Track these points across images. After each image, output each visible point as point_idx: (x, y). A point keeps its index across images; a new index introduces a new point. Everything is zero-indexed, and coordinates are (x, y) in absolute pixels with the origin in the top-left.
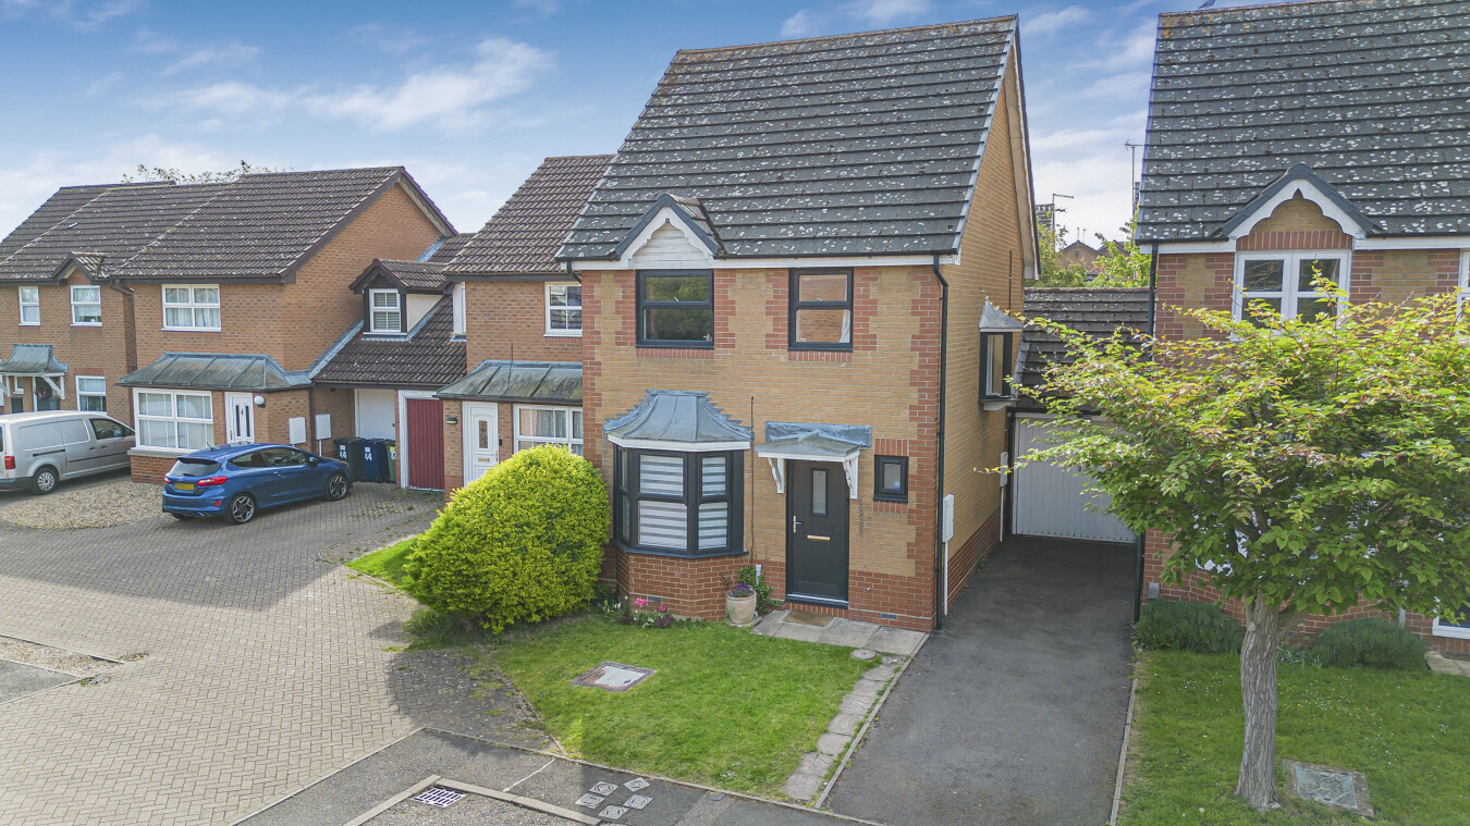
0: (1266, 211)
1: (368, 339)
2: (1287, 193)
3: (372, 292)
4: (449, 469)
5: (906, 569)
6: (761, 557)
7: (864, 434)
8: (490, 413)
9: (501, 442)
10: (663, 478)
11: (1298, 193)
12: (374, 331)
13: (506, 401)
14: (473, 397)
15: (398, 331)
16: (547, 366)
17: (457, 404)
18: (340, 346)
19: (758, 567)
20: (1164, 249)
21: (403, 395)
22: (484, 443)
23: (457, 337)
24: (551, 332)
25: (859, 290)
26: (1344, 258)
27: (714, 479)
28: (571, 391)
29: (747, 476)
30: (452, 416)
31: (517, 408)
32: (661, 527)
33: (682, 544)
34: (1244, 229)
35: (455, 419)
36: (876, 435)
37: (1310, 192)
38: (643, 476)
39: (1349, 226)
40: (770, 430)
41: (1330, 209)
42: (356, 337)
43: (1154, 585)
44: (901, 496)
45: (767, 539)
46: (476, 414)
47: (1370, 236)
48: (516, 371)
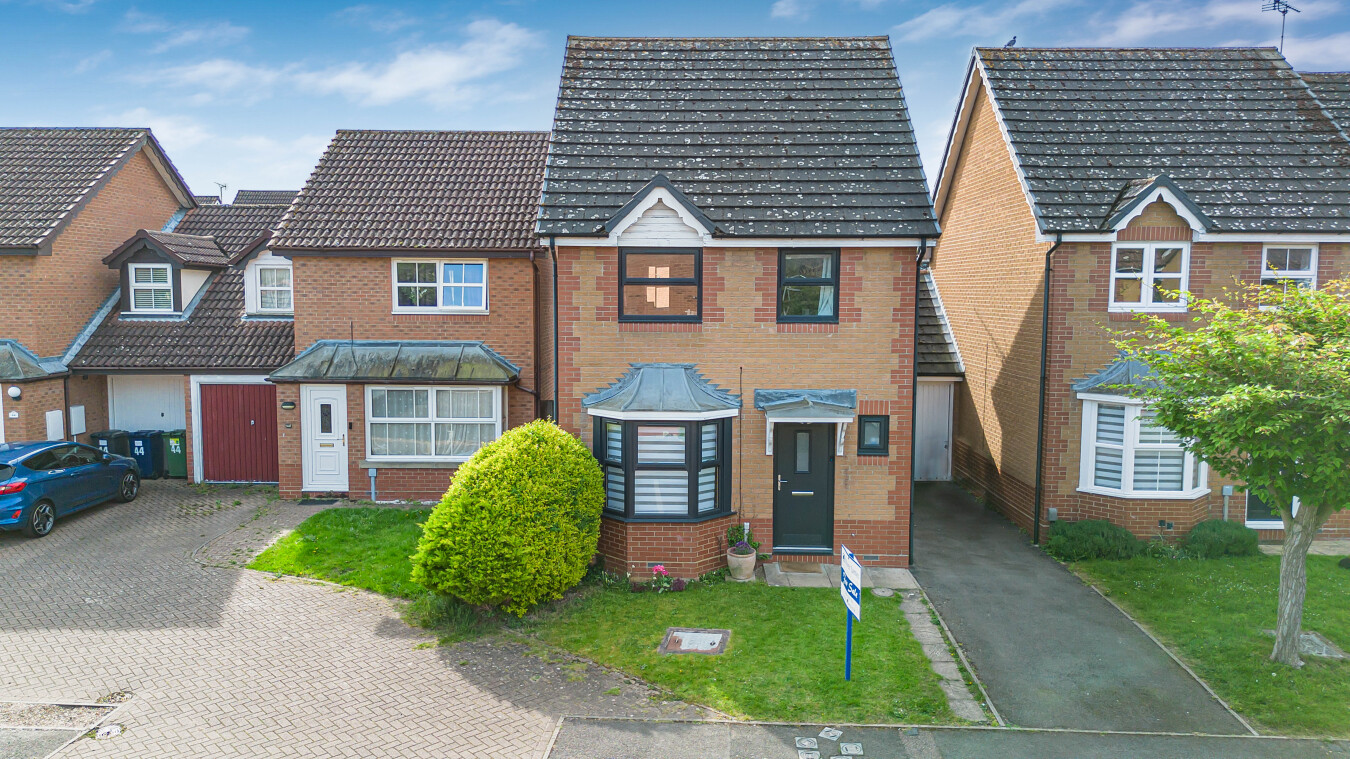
0: (1138, 211)
1: (128, 320)
2: (1152, 198)
3: (132, 267)
4: (283, 457)
5: (887, 514)
6: (749, 515)
7: (850, 397)
8: (337, 397)
9: (350, 426)
10: (661, 446)
11: (1160, 197)
12: (134, 310)
13: (356, 382)
14: (317, 379)
15: (170, 311)
16: (396, 344)
17: (293, 388)
18: (91, 328)
19: (747, 525)
20: (1066, 238)
21: (195, 381)
22: (326, 427)
23: (250, 316)
24: (397, 309)
25: (845, 268)
26: (1186, 248)
27: (708, 451)
28: (434, 370)
29: (735, 441)
30: (288, 400)
31: (369, 390)
32: (659, 495)
33: (683, 509)
34: (1122, 225)
35: (292, 404)
36: (860, 397)
37: (1169, 197)
38: (640, 447)
39: (1195, 224)
40: (758, 397)
41: (1182, 210)
42: (109, 317)
43: (1053, 510)
44: (882, 450)
45: (755, 494)
46: (312, 398)
47: (1209, 231)
48: (359, 351)
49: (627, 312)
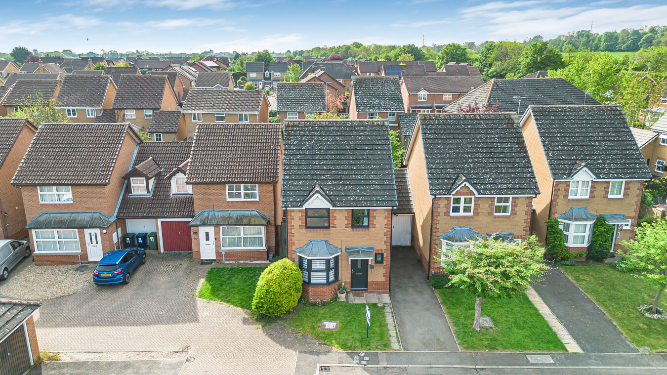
0: (459, 189)
1: (132, 197)
2: (463, 185)
3: (131, 179)
4: (194, 249)
5: (383, 279)
6: (344, 281)
7: (372, 248)
8: (211, 230)
9: (216, 239)
10: (318, 265)
11: (465, 184)
12: (133, 193)
13: (217, 226)
14: (204, 224)
15: (146, 193)
16: (228, 211)
17: (197, 228)
18: (120, 201)
19: (343, 283)
20: (437, 196)
21: (159, 220)
22: (208, 239)
23: (173, 195)
24: (228, 200)
25: (371, 213)
26: (473, 197)
27: (332, 265)
28: (242, 221)
29: (339, 261)
30: (195, 231)
31: (221, 227)
32: (318, 278)
33: (325, 281)
34: (454, 192)
35: (196, 233)
36: (375, 248)
37: (468, 184)
38: (313, 265)
39: (475, 192)
40: (346, 249)
41: (471, 188)
42: (124, 196)
43: (433, 271)
44: (382, 262)
45: (345, 276)
46: (202, 230)
47: (479, 194)
48: (217, 214)
49: (308, 225)
